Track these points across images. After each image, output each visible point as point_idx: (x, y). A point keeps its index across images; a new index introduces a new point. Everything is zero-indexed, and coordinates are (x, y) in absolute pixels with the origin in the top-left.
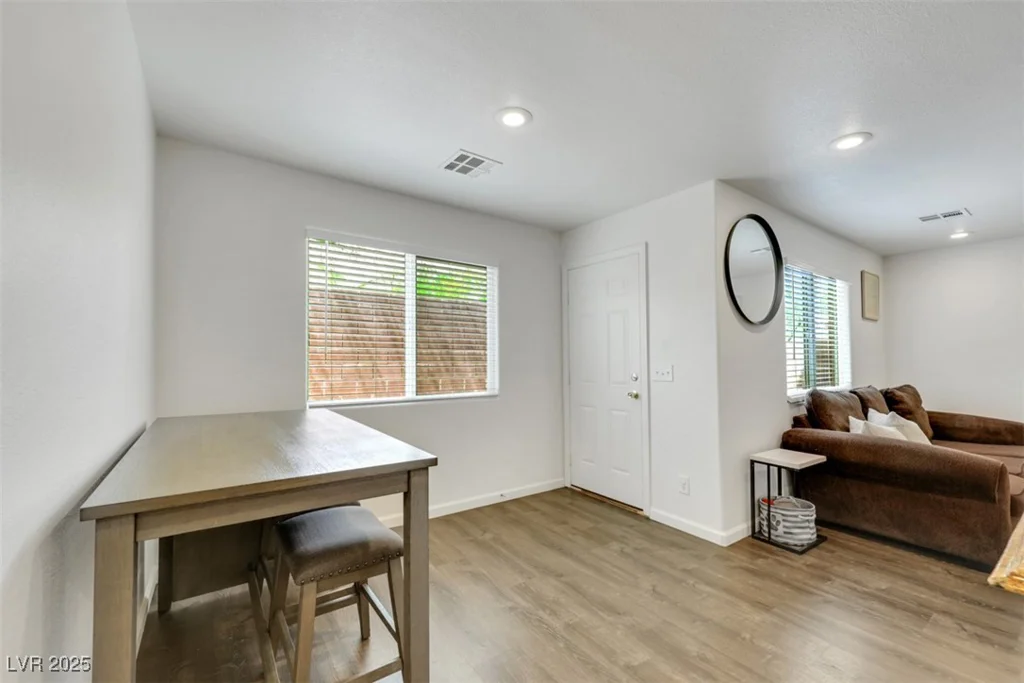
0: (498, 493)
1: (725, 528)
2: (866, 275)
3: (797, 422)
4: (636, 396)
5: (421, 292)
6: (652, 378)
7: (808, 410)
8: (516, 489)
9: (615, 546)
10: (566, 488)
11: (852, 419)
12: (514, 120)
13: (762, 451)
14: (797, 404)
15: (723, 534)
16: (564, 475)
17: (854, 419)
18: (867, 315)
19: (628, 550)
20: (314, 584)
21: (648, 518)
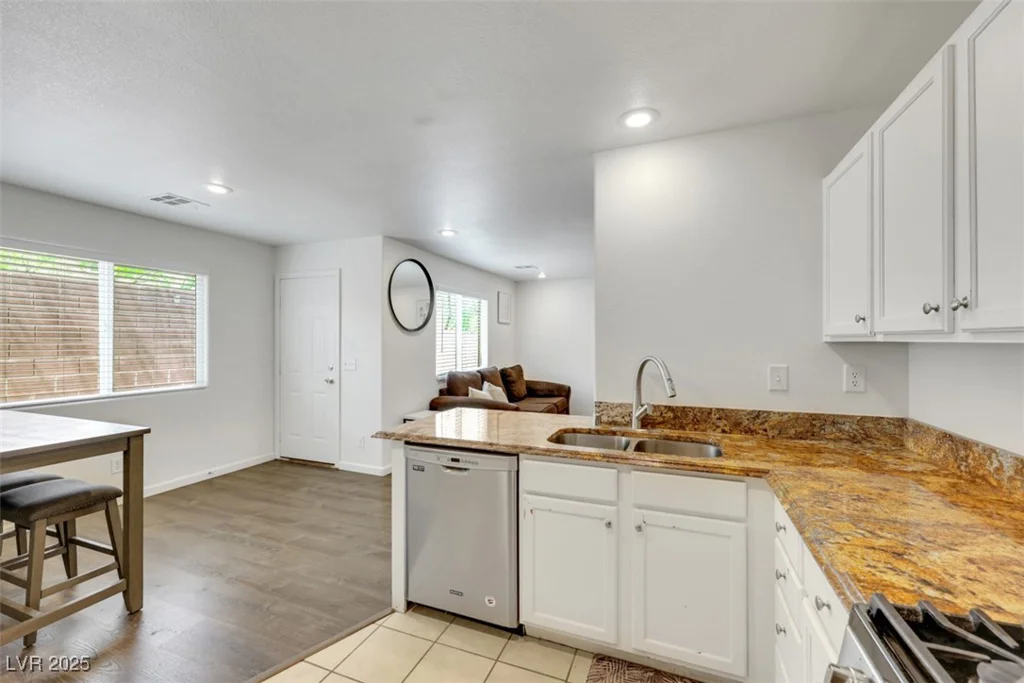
0: (207, 471)
1: (384, 465)
2: (501, 295)
3: (442, 392)
4: (332, 382)
5: (119, 296)
6: (343, 368)
7: (448, 385)
8: (223, 467)
9: (306, 489)
10: (276, 460)
11: (470, 388)
12: (217, 188)
13: (412, 412)
14: (442, 381)
15: (381, 468)
16: (274, 451)
17: (474, 390)
18: (501, 320)
19: (313, 489)
20: (45, 520)
21: (337, 470)
